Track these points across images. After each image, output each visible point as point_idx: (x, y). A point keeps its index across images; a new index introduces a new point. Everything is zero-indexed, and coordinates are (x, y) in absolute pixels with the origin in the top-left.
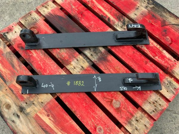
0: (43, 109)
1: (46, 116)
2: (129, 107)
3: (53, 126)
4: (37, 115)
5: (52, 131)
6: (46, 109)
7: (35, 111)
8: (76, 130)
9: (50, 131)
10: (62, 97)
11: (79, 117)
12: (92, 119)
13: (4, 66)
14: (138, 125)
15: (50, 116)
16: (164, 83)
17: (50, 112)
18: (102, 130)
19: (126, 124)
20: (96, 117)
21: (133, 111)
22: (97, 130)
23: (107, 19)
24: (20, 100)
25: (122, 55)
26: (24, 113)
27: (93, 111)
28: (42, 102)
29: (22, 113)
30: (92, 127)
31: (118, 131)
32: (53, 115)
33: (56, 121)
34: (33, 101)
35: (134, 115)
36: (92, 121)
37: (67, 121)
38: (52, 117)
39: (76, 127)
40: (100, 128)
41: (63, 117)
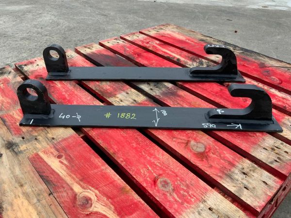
0: (51, 147)
1: (55, 157)
2: (224, 152)
3: (64, 173)
4: (37, 155)
5: (60, 181)
6: (58, 148)
7: (35, 149)
8: (112, 182)
9: (56, 180)
10: (93, 133)
11: (122, 161)
12: (148, 166)
14: (248, 181)
15: (63, 157)
16: (285, 124)
17: (65, 151)
18: (170, 185)
19: (221, 177)
20: (158, 164)
21: (233, 159)
22: (159, 185)
23: (175, 60)
24: (13, 133)
26: (14, 151)
27: (151, 155)
28: (53, 138)
29: (8, 151)
30: (148, 179)
31: (206, 189)
32: (70, 156)
33: (72, 166)
34: (36, 136)
35: (237, 164)
36: (148, 169)
37: (97, 167)
38: (66, 159)
39: (113, 177)
40: (165, 182)
41: (88, 160)
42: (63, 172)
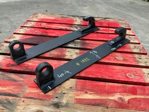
0: (76, 92)
1: (85, 94)
2: (128, 55)
3: (99, 97)
4: (76, 99)
5: (102, 101)
6: (79, 90)
7: (71, 97)
8: (118, 87)
9: (100, 102)
12: (118, 74)
13: (4, 85)
14: (144, 60)
15: (88, 91)
17: (85, 89)
19: (137, 63)
20: (119, 71)
21: (132, 56)
22: (129, 77)
23: (65, 29)
24: (47, 99)
25: (92, 38)
26: (63, 106)
27: (113, 69)
28: (70, 88)
29: (60, 108)
30: (124, 78)
31: (140, 69)
32: (89, 89)
33: (97, 92)
34: (61, 92)
35: (135, 57)
36: (120, 75)
37: (105, 86)
38: (90, 91)
39: (115, 85)
40: (129, 75)
41: (98, 86)
42: (97, 97)
